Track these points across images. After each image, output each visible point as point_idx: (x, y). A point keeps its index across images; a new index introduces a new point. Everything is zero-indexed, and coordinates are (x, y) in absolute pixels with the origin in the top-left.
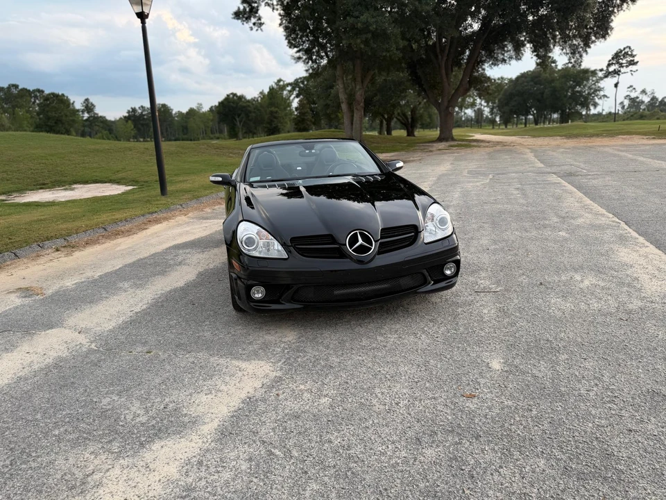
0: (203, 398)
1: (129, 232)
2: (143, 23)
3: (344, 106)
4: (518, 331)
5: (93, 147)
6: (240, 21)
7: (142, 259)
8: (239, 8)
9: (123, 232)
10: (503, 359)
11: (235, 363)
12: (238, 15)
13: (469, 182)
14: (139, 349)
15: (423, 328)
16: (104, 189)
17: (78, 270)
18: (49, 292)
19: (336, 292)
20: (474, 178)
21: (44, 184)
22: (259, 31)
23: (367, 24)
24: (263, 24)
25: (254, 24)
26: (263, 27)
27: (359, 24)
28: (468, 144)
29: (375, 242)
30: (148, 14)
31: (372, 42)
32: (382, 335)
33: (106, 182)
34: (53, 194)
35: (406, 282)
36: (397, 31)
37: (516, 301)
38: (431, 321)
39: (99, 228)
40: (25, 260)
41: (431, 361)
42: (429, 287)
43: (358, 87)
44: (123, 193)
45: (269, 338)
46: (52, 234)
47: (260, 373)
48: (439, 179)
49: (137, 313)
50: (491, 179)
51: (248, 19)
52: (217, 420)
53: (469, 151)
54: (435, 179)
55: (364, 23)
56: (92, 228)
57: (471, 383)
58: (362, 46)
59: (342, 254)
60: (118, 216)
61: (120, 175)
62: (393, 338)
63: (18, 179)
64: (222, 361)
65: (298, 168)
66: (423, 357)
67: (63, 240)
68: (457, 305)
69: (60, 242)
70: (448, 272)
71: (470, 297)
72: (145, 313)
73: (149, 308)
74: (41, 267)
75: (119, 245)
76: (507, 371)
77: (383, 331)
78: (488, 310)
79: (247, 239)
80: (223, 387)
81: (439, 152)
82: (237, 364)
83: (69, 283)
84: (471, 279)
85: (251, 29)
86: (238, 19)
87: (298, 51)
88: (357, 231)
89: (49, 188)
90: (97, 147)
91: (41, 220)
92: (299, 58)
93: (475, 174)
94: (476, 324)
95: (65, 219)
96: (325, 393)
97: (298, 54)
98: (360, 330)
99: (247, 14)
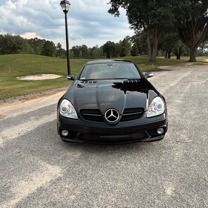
0: (23, 183)
1: (49, 95)
2: (66, 14)
3: (149, 47)
4: (190, 169)
5: (53, 60)
7: (46, 107)
8: (111, 8)
9: (47, 94)
10: (175, 188)
11: (48, 165)
12: (110, 11)
13: (196, 81)
14: (17, 150)
15: (141, 160)
16: (51, 76)
17: (22, 109)
18: (5, 118)
19: (101, 137)
20: (199, 79)
21: (33, 73)
22: (118, 17)
23: (160, 13)
24: (120, 14)
25: (116, 15)
27: (157, 13)
28: (202, 63)
29: (120, 115)
30: (68, 11)
31: (162, 20)
32: (119, 161)
33: (53, 74)
34: (34, 77)
35: (135, 136)
36: (173, 15)
37: (196, 150)
38: (147, 156)
39: (38, 92)
40: (7, 103)
41: (136, 182)
42: (148, 139)
43: (155, 39)
44: (57, 78)
45: (69, 154)
46: (21, 94)
47: (54, 173)
48: (183, 79)
49: (28, 132)
50: (207, 81)
51: (114, 13)
52: (20, 198)
53: (201, 66)
54: (181, 79)
55: (159, 12)
56: (36, 92)
57: (150, 202)
58: (157, 22)
60: (48, 88)
61: (59, 71)
62: (123, 163)
63: (25, 71)
64: (42, 164)
66: (133, 178)
67: (23, 96)
68: (164, 148)
69: (22, 97)
70: (159, 132)
71: (172, 144)
72: (31, 132)
73: (34, 130)
74: (11, 107)
75: (42, 100)
76: (173, 197)
77: (121, 159)
78: (178, 154)
80: (34, 179)
81: (188, 66)
82: (48, 166)
83: (15, 115)
84: (178, 133)
85: (115, 16)
86: (110, 13)
88: (112, 109)
89: (34, 75)
90: (54, 60)
91: (23, 87)
92: (132, 28)
93: (200, 78)
94: (169, 162)
95: (30, 88)
96: (75, 192)
97: (132, 26)
98: (110, 156)
99: (114, 11)
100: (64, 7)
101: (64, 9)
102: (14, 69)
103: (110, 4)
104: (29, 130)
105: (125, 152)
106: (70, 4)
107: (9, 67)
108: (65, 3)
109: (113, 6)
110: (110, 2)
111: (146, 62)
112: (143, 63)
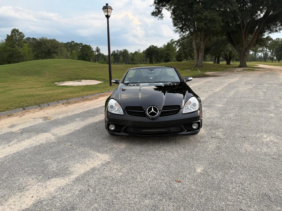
0: (79, 165)
1: (92, 99)
2: (108, 19)
3: (195, 51)
4: (219, 157)
5: (92, 66)
6: (154, 16)
7: (90, 110)
8: (154, 11)
9: (89, 99)
10: (204, 168)
11: (97, 154)
12: (153, 14)
13: (242, 87)
14: (68, 144)
15: (178, 150)
16: (91, 82)
17: (66, 112)
18: (52, 119)
19: (143, 131)
20: (246, 85)
21: (72, 79)
23: (206, 17)
25: (160, 17)
26: (163, 18)
27: (203, 17)
28: (253, 69)
29: (159, 111)
30: (110, 16)
31: (208, 24)
32: (159, 150)
33: (93, 80)
34: (74, 83)
35: (173, 129)
36: (220, 18)
37: (227, 144)
38: (183, 148)
39: (81, 97)
40: (51, 107)
41: (172, 164)
42: (184, 133)
43: (202, 43)
44: (98, 84)
45: (115, 146)
46: (64, 98)
47: (103, 159)
48: (229, 85)
49: (76, 130)
50: (254, 86)
51: (157, 15)
52: (78, 174)
53: (252, 72)
54: (227, 85)
55: (205, 16)
56: (78, 97)
57: (183, 176)
58: (204, 26)
59: (144, 115)
60: (90, 93)
61: (99, 77)
62: (162, 152)
63: (64, 77)
64: (93, 153)
65: (151, 78)
66: (170, 162)
67: (66, 100)
68: (199, 142)
69: (65, 101)
70: (195, 127)
71: (207, 140)
72: (79, 130)
73: (81, 129)
74: (55, 110)
75: (85, 104)
76: (202, 174)
77: (160, 149)
78: (212, 146)
79: (110, 106)
80: (88, 163)
81: (237, 72)
82: (98, 154)
83: (60, 117)
84: (214, 131)
86: (153, 15)
87: (177, 28)
88: (152, 106)
89: (73, 80)
90: (94, 66)
91: (64, 92)
92: (177, 31)
93: (247, 83)
94: (202, 151)
95: (71, 92)
96: (122, 171)
98: (151, 147)
99: (157, 13)
100: (106, 12)
101: (106, 14)
102: (52, 74)
103: (153, 6)
104: (77, 129)
105: (164, 144)
106: (112, 9)
107: (47, 73)
108: (107, 8)
109: (156, 8)
110: (153, 4)
111: (191, 68)
112: (189, 69)
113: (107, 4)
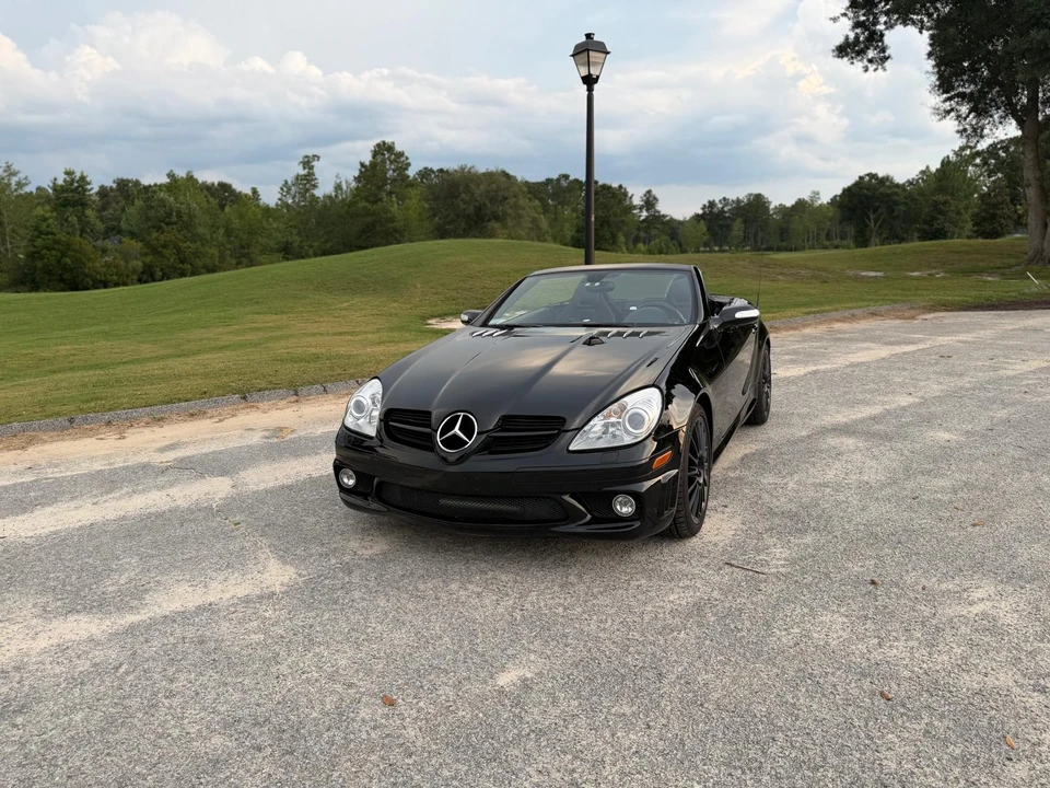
0: (183, 588)
2: (590, 90)
3: (1032, 193)
4: (653, 643)
6: (846, 59)
8: (847, 38)
10: (538, 673)
12: (845, 50)
14: (237, 518)
15: (531, 591)
18: (289, 437)
22: (880, 71)
24: (889, 57)
25: (870, 61)
26: (888, 64)
29: (479, 434)
30: (598, 77)
32: (466, 582)
40: (329, 397)
41: (446, 639)
47: (269, 582)
51: (861, 53)
52: (150, 614)
57: (426, 687)
59: (428, 443)
62: (469, 591)
64: (265, 556)
66: (449, 629)
70: (622, 510)
76: (501, 692)
77: (477, 579)
80: (214, 585)
85: (866, 70)
86: (842, 57)
87: (949, 99)
88: (462, 414)
92: (948, 112)
94: (612, 611)
96: (273, 628)
97: (948, 103)
98: (456, 567)
99: (863, 45)
100: (583, 64)
101: (584, 72)
103: (844, 19)
106: (608, 53)
107: (419, 286)
108: (588, 50)
109: (857, 25)
110: (843, 11)
113: (588, 36)
